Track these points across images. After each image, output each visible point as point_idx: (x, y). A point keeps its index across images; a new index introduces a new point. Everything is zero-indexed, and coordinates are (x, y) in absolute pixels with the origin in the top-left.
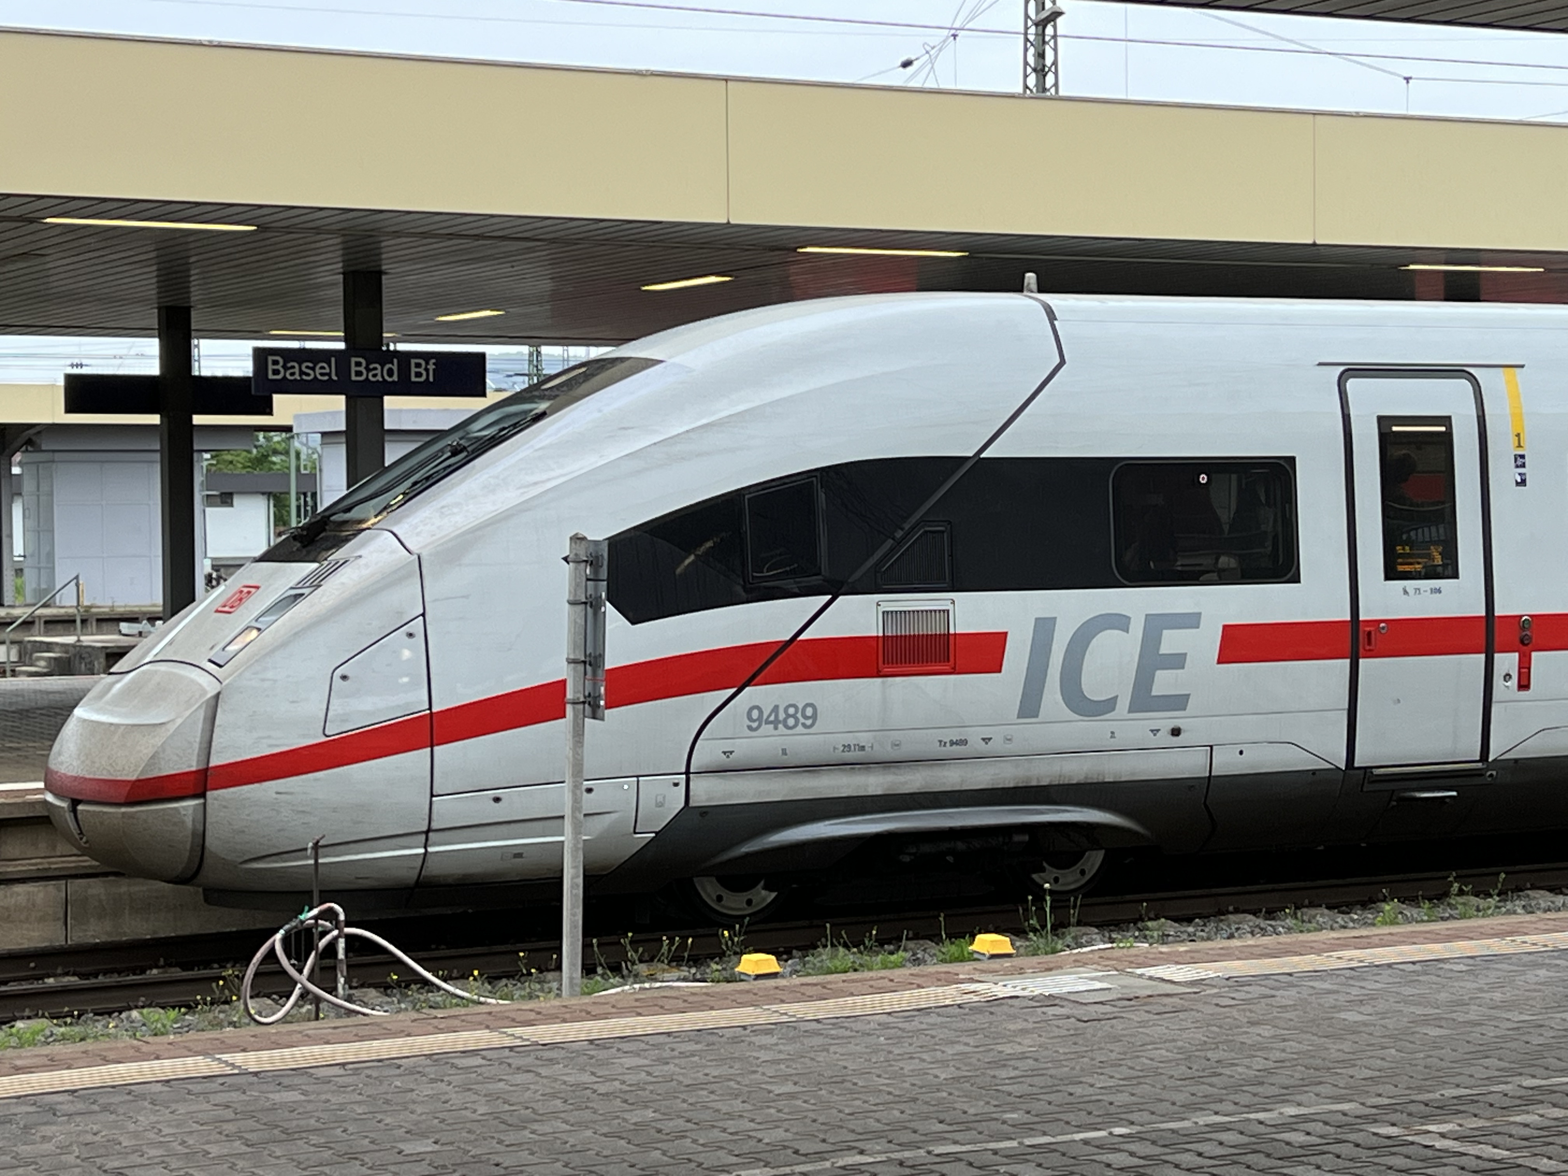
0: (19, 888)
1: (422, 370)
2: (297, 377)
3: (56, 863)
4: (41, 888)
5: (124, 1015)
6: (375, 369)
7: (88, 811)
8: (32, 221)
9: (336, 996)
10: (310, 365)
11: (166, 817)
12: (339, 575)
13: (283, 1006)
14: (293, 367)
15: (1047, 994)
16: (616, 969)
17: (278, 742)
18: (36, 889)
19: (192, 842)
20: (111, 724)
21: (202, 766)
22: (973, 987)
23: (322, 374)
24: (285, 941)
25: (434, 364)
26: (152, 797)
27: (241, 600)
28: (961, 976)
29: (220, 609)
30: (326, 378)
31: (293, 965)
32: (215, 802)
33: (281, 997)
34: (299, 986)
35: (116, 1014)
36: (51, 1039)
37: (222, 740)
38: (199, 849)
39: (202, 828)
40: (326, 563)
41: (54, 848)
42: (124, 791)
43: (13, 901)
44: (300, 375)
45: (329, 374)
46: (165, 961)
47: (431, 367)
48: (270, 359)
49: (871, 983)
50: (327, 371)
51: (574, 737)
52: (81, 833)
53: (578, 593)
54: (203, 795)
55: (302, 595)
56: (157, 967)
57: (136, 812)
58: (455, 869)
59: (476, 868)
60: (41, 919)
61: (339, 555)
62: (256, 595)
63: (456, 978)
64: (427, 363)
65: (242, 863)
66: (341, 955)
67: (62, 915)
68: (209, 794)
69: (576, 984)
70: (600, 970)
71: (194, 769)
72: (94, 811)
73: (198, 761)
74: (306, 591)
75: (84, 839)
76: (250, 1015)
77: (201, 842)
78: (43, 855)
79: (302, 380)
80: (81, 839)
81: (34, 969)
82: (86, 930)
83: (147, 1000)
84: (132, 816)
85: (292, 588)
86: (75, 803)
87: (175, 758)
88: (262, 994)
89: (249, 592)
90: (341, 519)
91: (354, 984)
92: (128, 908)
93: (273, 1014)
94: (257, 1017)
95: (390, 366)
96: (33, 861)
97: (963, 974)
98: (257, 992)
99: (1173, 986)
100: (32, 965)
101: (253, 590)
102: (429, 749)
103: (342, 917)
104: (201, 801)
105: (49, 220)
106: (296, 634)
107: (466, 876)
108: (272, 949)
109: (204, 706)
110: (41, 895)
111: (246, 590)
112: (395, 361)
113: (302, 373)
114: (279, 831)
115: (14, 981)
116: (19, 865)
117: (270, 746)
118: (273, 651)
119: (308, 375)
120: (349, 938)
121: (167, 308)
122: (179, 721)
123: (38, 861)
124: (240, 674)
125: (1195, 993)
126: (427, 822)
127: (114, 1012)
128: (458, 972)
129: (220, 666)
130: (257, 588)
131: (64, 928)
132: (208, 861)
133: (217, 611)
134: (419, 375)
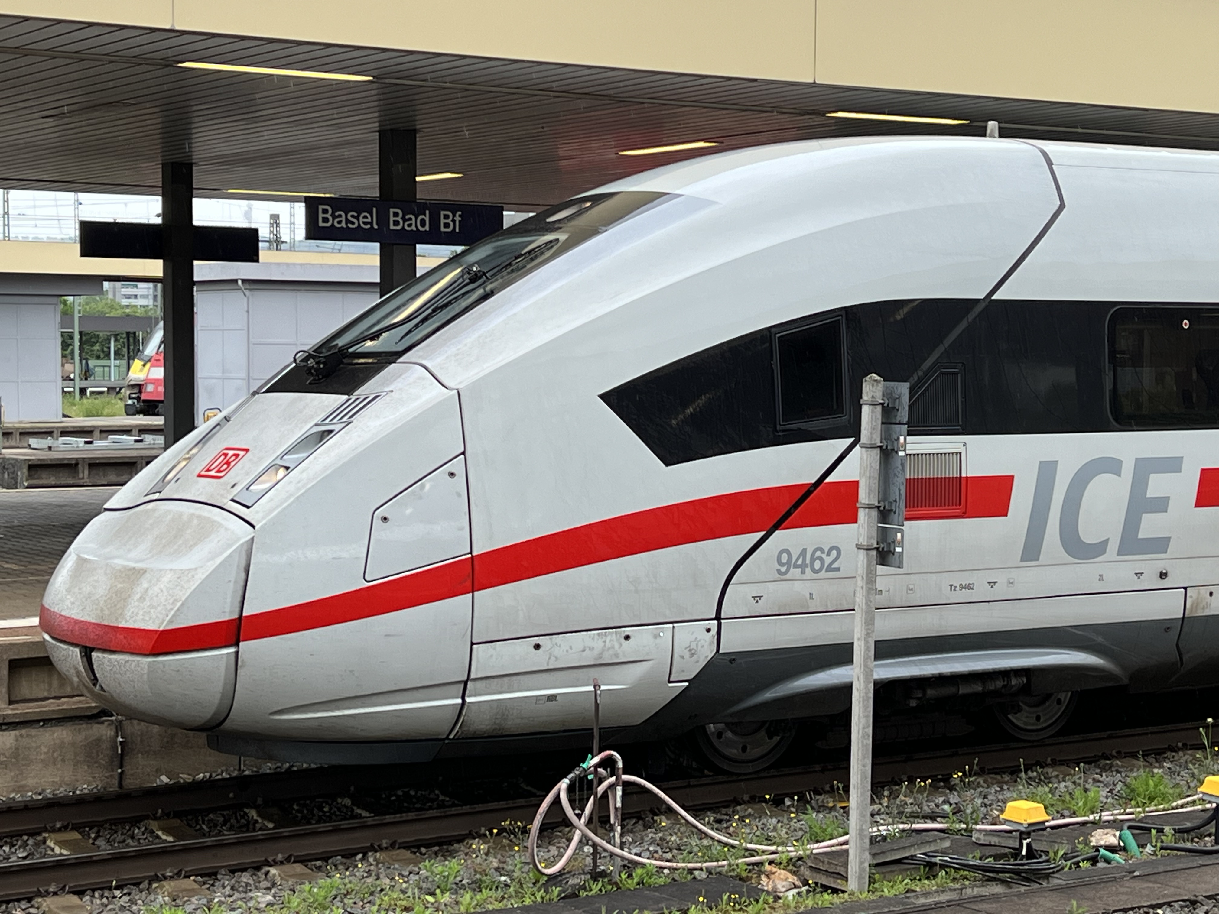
1: (449, 221)
2: (343, 225)
6: (410, 219)
10: (355, 214)
14: (340, 216)
23: (365, 223)
24: (571, 789)
25: (460, 216)
30: (369, 226)
31: (574, 809)
44: (346, 224)
45: (371, 223)
47: (458, 219)
48: (321, 207)
50: (369, 220)
51: (867, 583)
53: (874, 436)
64: (454, 216)
66: (619, 803)
79: (348, 227)
95: (423, 217)
103: (620, 764)
108: (558, 797)
112: (427, 212)
113: (348, 221)
119: (353, 223)
120: (626, 785)
121: (172, 163)
134: (447, 225)
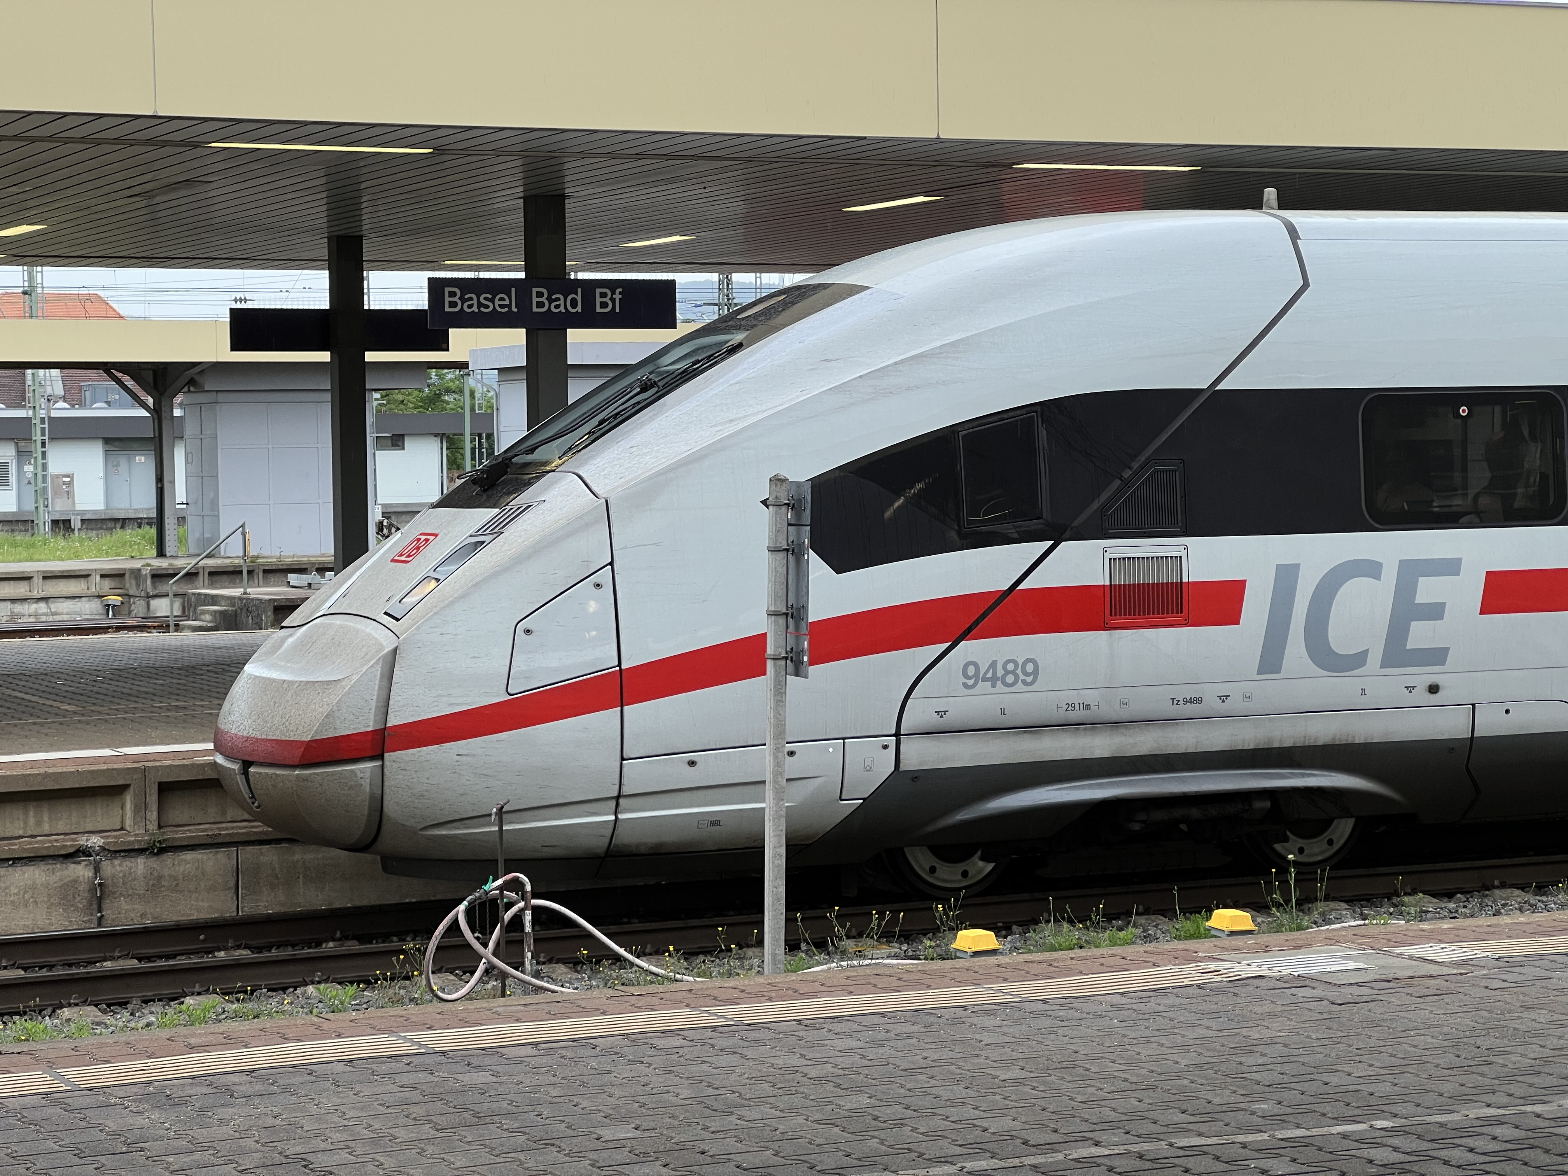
0: (189, 856)
1: (607, 300)
2: (475, 309)
3: (227, 829)
4: (211, 855)
5: (299, 991)
6: (558, 299)
7: (260, 774)
8: (196, 145)
9: (523, 972)
10: (490, 296)
11: (343, 781)
12: (521, 521)
13: (468, 982)
14: (471, 299)
15: (1296, 974)
16: (820, 945)
17: (460, 700)
18: (205, 857)
19: (370, 808)
20: (284, 681)
21: (380, 726)
22: (1213, 966)
23: (501, 306)
24: (469, 912)
25: (620, 293)
26: (328, 759)
27: (418, 548)
28: (1200, 954)
29: (396, 558)
30: (506, 309)
31: (478, 938)
32: (393, 764)
33: (464, 973)
34: (484, 960)
35: (291, 990)
36: (223, 1016)
37: (399, 698)
38: (378, 814)
39: (380, 792)
40: (508, 508)
41: (224, 813)
42: (299, 753)
43: (182, 868)
44: (479, 308)
45: (509, 306)
46: (341, 934)
47: (617, 297)
48: (447, 290)
49: (1102, 961)
50: (507, 302)
51: (775, 695)
52: (253, 797)
53: (780, 539)
54: (381, 757)
55: (484, 542)
56: (334, 940)
57: (311, 774)
58: (650, 838)
59: (669, 837)
60: (211, 889)
61: (521, 499)
62: (434, 543)
63: (650, 954)
64: (613, 293)
65: (422, 829)
66: (528, 928)
67: (232, 883)
68: (386, 755)
69: (779, 961)
70: (803, 946)
71: (371, 729)
72: (267, 774)
73: (375, 721)
74: (487, 539)
75: (256, 804)
76: (432, 991)
77: (379, 806)
78: (212, 821)
79: (479, 310)
80: (253, 803)
81: (204, 941)
82: (257, 901)
83: (323, 974)
84: (306, 779)
85: (471, 536)
86: (247, 765)
87: (351, 717)
88: (444, 970)
89: (427, 540)
90: (522, 461)
91: (542, 959)
92: (301, 876)
93: (457, 990)
94: (440, 994)
95: (574, 296)
96: (202, 827)
97: (1203, 952)
98: (439, 967)
99: (1435, 967)
100: (202, 937)
101: (431, 538)
102: (619, 708)
103: (528, 888)
104: (378, 763)
105: (213, 145)
106: (476, 585)
107: (659, 845)
108: (456, 921)
109: (381, 660)
110: (211, 863)
111: (423, 538)
112: (579, 290)
113: (480, 305)
114: (461, 795)
115: (183, 954)
116: (189, 830)
117: (450, 705)
118: (452, 603)
119: (487, 307)
120: (536, 909)
121: (338, 237)
122: (356, 677)
123: (207, 826)
124: (418, 628)
125: (1461, 974)
126: (617, 787)
127: (288, 988)
128: (652, 947)
129: (397, 620)
130: (436, 535)
131: (235, 898)
132: (385, 827)
133: (393, 561)
134: (604, 305)
